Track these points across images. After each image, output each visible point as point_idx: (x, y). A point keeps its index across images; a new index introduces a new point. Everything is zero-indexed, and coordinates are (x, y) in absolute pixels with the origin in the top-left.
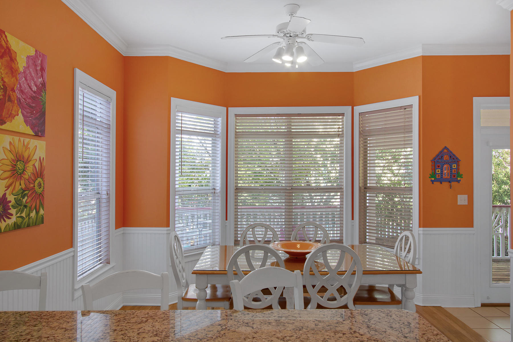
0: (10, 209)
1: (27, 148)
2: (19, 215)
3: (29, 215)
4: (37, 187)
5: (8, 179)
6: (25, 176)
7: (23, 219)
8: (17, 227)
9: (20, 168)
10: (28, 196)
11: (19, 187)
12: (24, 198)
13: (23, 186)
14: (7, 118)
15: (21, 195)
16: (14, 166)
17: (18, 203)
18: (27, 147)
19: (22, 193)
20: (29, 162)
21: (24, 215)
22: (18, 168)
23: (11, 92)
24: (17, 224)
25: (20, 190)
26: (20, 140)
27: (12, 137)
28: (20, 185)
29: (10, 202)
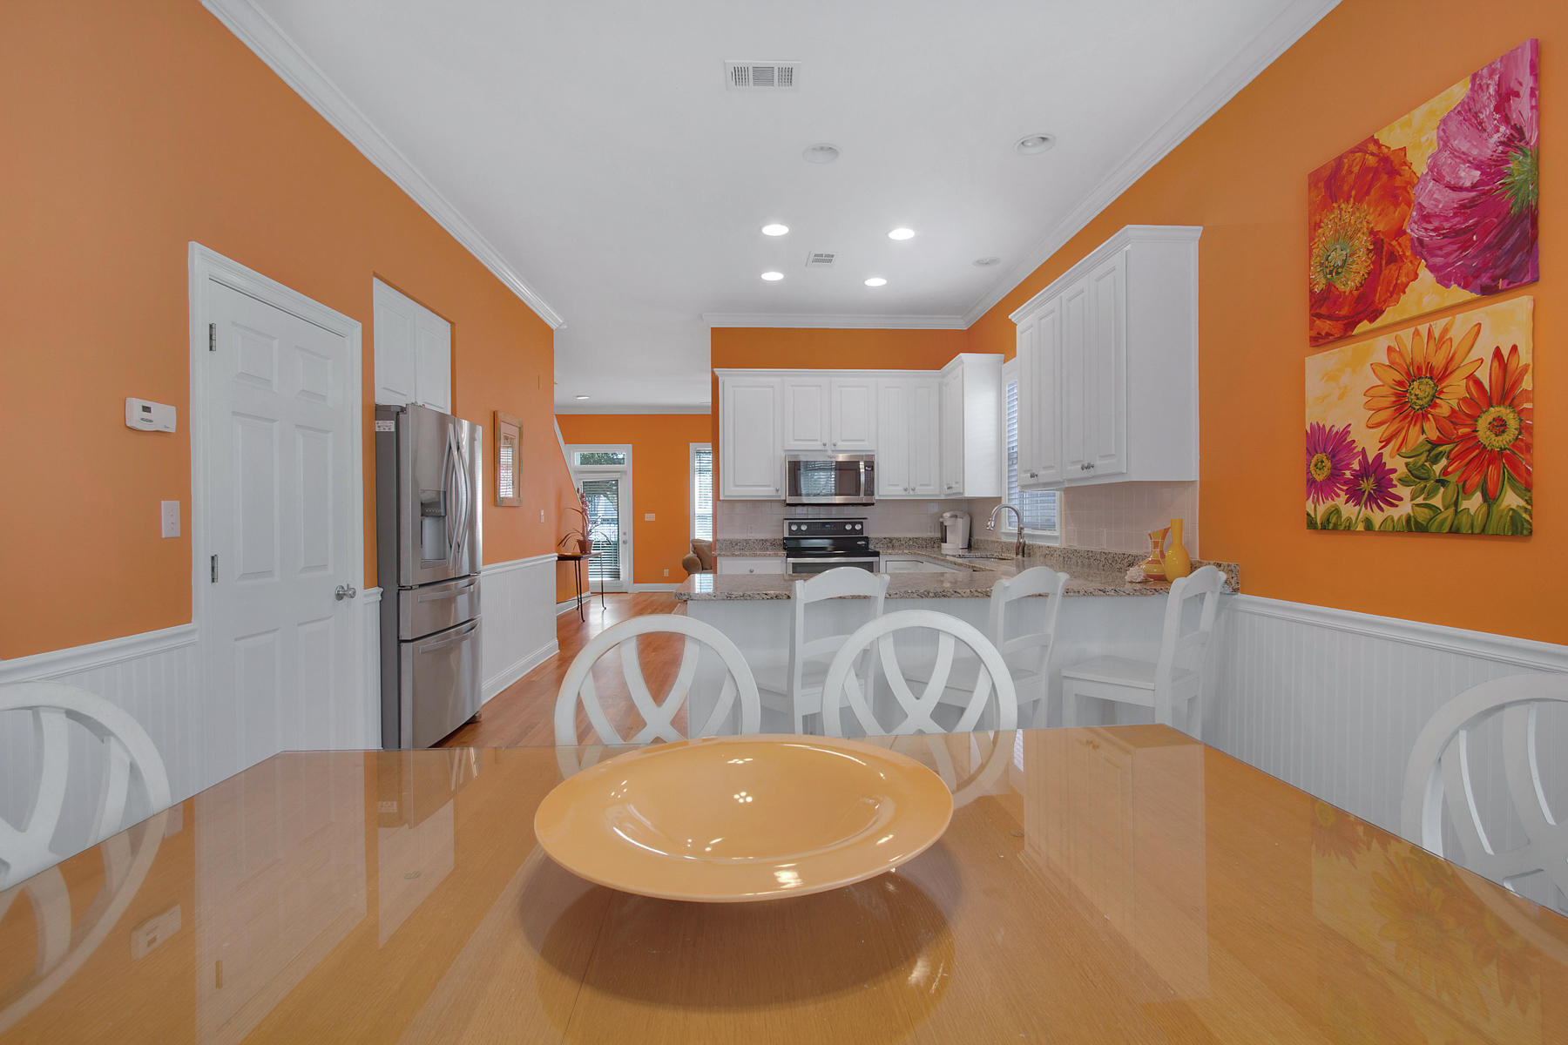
0: (1395, 486)
1: (1442, 340)
2: (1420, 500)
3: (1456, 504)
4: (1488, 433)
5: (1385, 426)
6: (1438, 411)
7: (1434, 512)
8: (1414, 527)
9: (1421, 395)
10: (1452, 456)
11: (1417, 440)
12: (1435, 460)
13: (1433, 434)
14: (1385, 301)
15: (1425, 454)
16: (1400, 397)
17: (1416, 475)
18: (1443, 337)
19: (1430, 451)
20: (1451, 373)
21: (1437, 501)
22: (1413, 397)
23: (1394, 243)
24: (1416, 522)
25: (1421, 445)
26: (1417, 333)
27: (1395, 334)
28: (1423, 432)
29: (1394, 471)
